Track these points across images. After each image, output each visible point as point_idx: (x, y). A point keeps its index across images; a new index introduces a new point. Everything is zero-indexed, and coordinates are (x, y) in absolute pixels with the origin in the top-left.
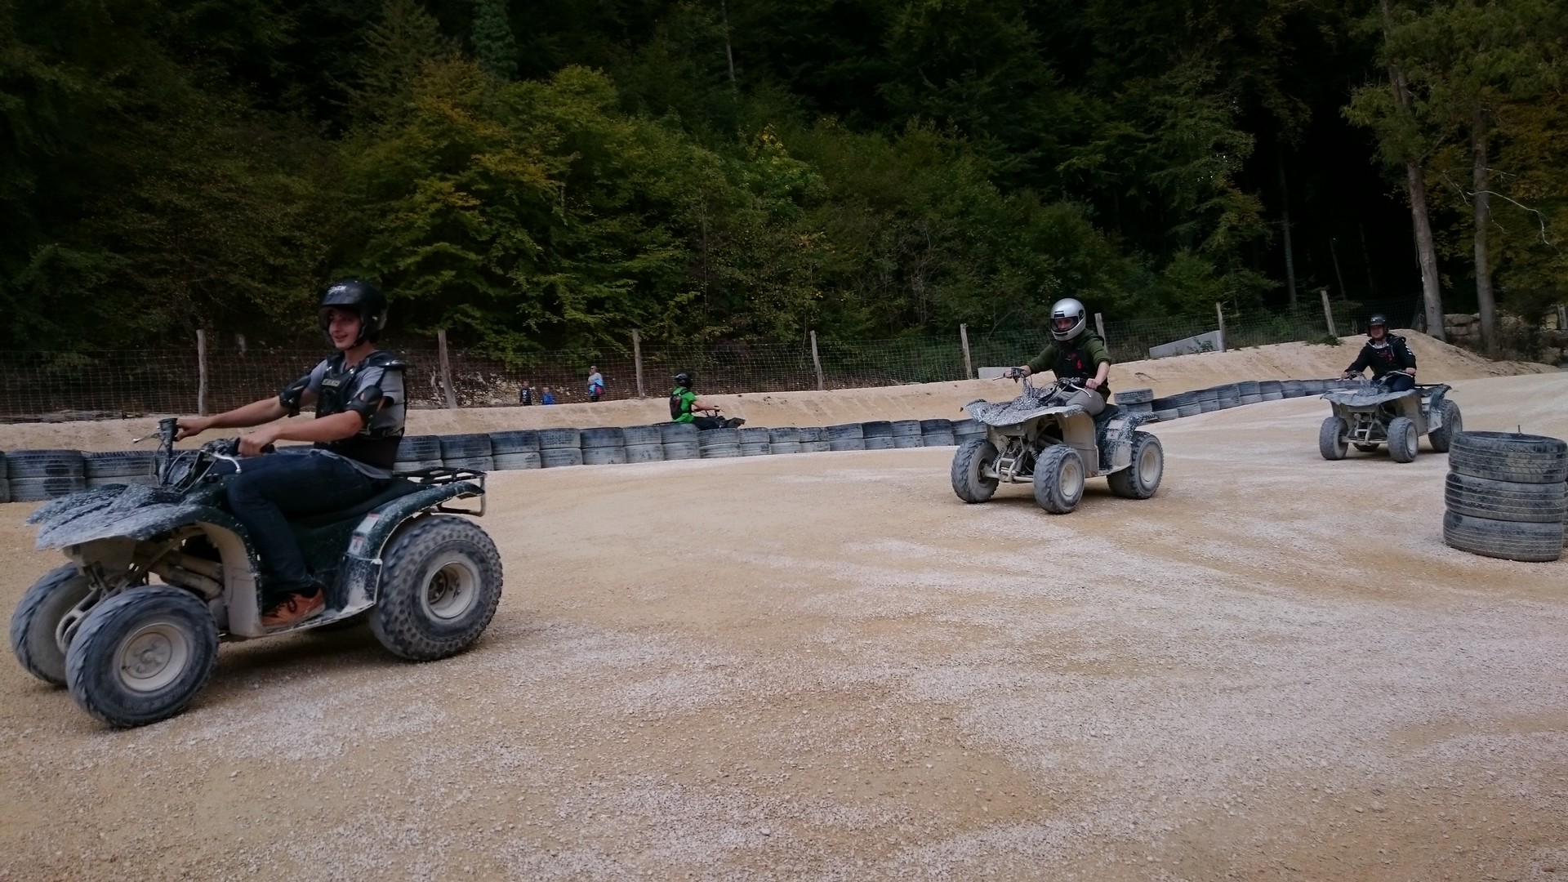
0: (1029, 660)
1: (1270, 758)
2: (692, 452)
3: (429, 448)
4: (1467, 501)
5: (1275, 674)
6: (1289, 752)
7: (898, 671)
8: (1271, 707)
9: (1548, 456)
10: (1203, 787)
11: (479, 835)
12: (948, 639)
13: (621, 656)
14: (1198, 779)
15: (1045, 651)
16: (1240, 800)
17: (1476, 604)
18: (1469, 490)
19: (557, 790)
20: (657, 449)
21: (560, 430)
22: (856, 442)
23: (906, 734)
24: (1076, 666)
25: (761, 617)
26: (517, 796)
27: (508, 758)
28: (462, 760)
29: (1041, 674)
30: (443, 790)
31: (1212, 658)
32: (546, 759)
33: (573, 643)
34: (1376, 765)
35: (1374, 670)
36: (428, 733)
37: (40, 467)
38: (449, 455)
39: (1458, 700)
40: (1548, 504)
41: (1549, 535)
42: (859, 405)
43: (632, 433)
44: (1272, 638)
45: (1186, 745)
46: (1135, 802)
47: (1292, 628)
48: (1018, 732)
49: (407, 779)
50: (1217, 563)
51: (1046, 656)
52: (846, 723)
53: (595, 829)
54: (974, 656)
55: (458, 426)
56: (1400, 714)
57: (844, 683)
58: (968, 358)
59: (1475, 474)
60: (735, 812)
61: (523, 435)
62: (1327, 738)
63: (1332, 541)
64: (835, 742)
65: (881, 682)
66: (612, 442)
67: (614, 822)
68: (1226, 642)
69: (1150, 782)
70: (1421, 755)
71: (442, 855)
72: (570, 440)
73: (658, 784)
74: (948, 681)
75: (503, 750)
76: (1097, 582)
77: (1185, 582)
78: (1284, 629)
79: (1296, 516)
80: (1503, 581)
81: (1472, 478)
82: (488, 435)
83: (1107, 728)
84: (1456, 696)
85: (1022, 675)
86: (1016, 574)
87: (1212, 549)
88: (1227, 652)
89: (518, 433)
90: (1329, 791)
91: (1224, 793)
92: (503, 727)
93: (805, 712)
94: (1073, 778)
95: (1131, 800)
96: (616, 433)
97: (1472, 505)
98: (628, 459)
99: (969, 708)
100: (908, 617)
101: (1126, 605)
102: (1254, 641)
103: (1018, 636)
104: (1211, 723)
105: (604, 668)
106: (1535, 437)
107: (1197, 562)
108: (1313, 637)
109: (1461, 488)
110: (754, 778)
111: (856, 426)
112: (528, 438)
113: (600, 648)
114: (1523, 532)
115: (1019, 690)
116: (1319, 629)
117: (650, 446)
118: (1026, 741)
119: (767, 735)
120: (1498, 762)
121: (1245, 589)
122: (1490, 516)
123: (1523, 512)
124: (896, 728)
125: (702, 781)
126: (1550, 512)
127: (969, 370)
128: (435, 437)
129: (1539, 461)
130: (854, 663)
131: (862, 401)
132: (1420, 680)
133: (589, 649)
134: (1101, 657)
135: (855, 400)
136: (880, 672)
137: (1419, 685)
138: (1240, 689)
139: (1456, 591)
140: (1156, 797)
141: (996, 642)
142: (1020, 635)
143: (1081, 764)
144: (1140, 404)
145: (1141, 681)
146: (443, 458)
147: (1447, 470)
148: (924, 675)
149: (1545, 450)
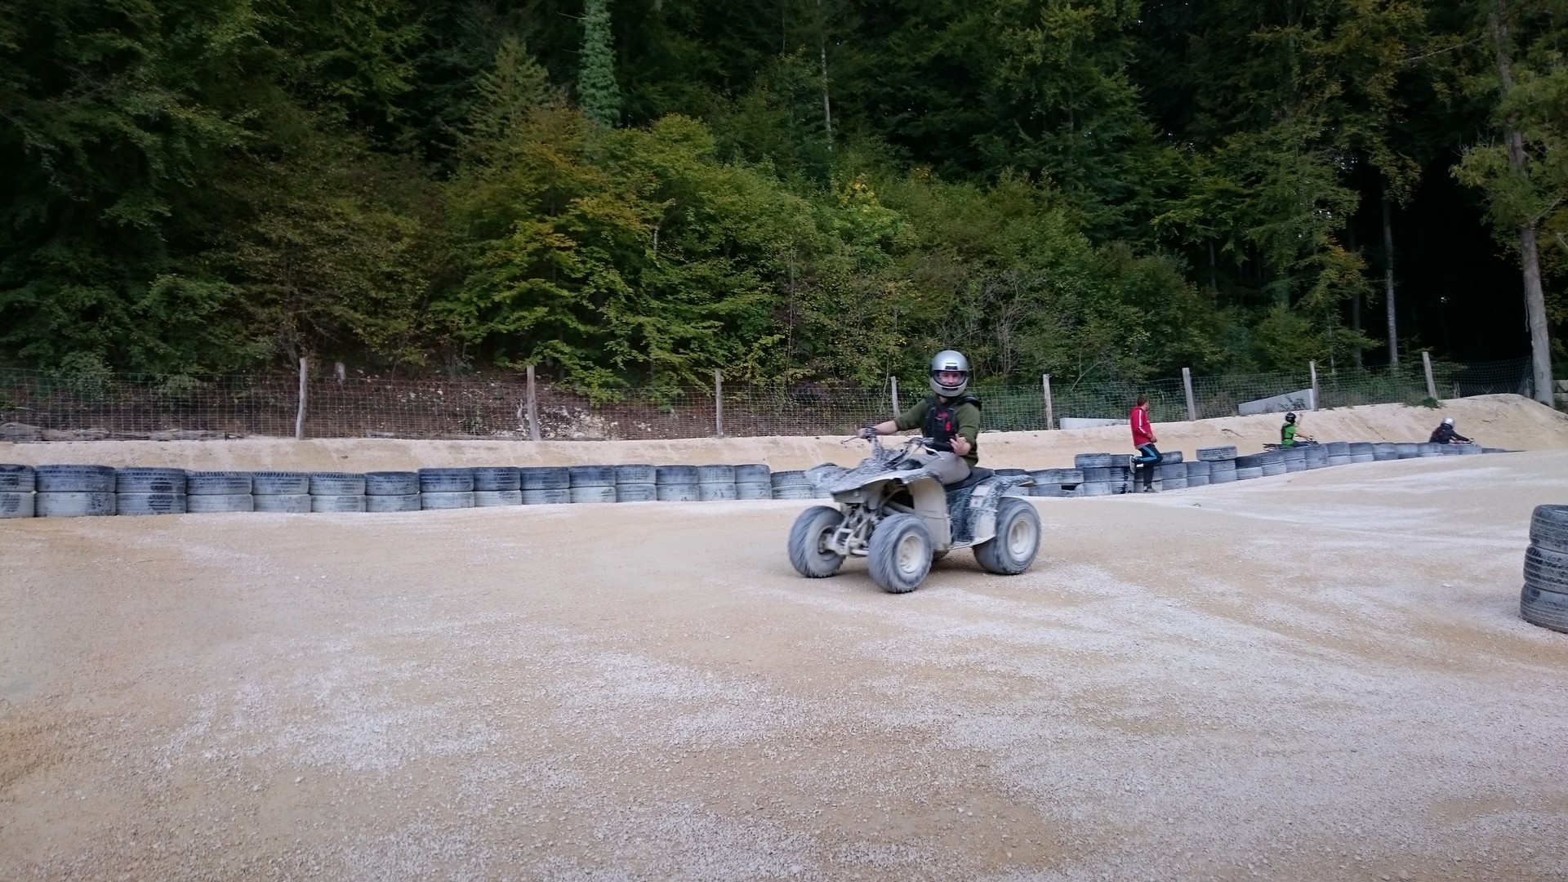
0: (1073, 713)
1: (1304, 823)
2: (764, 492)
3: (509, 479)
4: (1546, 576)
5: (1323, 741)
6: (1325, 819)
7: (940, 718)
8: (1312, 773)
10: (1231, 846)
11: (519, 850)
12: (995, 689)
14: (1226, 839)
15: (1090, 706)
16: (1266, 861)
17: (1544, 681)
18: (1549, 564)
19: (597, 812)
20: (730, 488)
21: (636, 466)
23: (941, 780)
24: (1119, 722)
26: (560, 815)
27: (555, 779)
28: (511, 779)
30: (490, 806)
31: (1260, 721)
32: (591, 782)
34: (1411, 836)
35: (1426, 742)
36: (482, 752)
37: (146, 484)
38: (528, 486)
39: (1509, 776)
43: (707, 471)
44: (1325, 705)
45: (1220, 805)
46: (1160, 857)
47: (1347, 695)
48: (1052, 783)
49: (457, 793)
50: (1279, 627)
51: (1094, 711)
52: (884, 765)
53: (630, 851)
55: (539, 458)
56: (1446, 787)
57: (886, 726)
58: (1049, 409)
59: (1555, 549)
60: (765, 843)
61: (600, 470)
62: (1365, 806)
63: (1404, 610)
64: (871, 782)
65: (923, 727)
66: (687, 481)
67: (648, 846)
68: (1276, 706)
69: (1178, 838)
70: (1459, 829)
71: (483, 866)
72: (646, 476)
73: (695, 812)
74: (990, 729)
75: (551, 772)
76: (1153, 639)
77: (1242, 644)
78: (1338, 696)
79: (1368, 582)
81: (1552, 553)
82: (567, 469)
83: (1142, 784)
84: (1507, 772)
85: (1064, 728)
86: (1070, 628)
87: (1275, 610)
88: (1276, 716)
89: (596, 467)
91: (1251, 854)
92: (553, 750)
93: (845, 752)
94: (1101, 831)
95: (1156, 856)
96: (691, 471)
97: (1550, 580)
98: (701, 496)
99: (1007, 757)
101: (1179, 664)
102: (1305, 707)
103: (1065, 688)
104: (1248, 785)
105: (654, 699)
107: (1258, 625)
108: (1367, 706)
109: (1540, 562)
110: (788, 812)
112: (606, 473)
113: (652, 680)
115: (1060, 743)
116: (1374, 698)
117: (723, 483)
118: (1059, 792)
119: (805, 772)
120: (1538, 840)
121: (1304, 653)
124: (932, 773)
125: (736, 812)
127: (1050, 420)
128: (515, 469)
130: (899, 707)
132: (1471, 754)
134: (1147, 714)
137: (1470, 759)
138: (1283, 753)
139: (1525, 667)
140: (1181, 853)
141: (1043, 694)
142: (1067, 688)
143: (1112, 817)
144: (1223, 460)
145: (1184, 740)
146: (522, 489)
147: (1528, 543)
148: (967, 722)
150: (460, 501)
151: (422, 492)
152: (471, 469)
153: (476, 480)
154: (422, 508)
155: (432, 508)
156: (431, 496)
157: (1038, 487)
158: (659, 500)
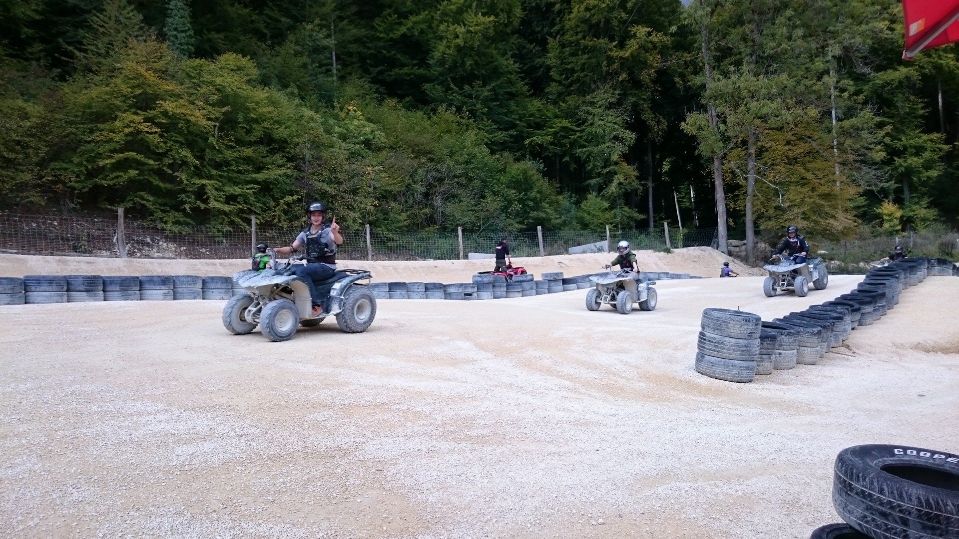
0: (441, 434)
1: (564, 496)
3: (94, 283)
4: (708, 347)
6: (575, 493)
7: (358, 440)
9: (750, 324)
10: (520, 513)
12: (396, 420)
13: (181, 427)
14: (518, 509)
15: (452, 429)
16: (538, 521)
17: (702, 406)
18: (709, 341)
19: (103, 517)
21: (188, 276)
22: (384, 294)
23: (352, 480)
24: (468, 438)
25: (283, 403)
26: (73, 522)
27: (75, 496)
28: (42, 497)
29: (446, 443)
31: (549, 435)
32: (103, 496)
33: (149, 418)
34: (621, 500)
35: (637, 443)
36: (23, 478)
38: (108, 289)
39: (676, 462)
40: (749, 351)
41: (747, 368)
42: (393, 271)
44: (586, 423)
45: (518, 488)
47: (599, 417)
48: (421, 479)
50: (570, 378)
51: (453, 432)
52: (315, 473)
54: (409, 431)
55: (125, 269)
56: (643, 469)
57: (322, 447)
58: (461, 247)
59: (713, 332)
61: (162, 278)
62: (598, 484)
63: (636, 367)
64: (304, 485)
65: (345, 447)
66: (224, 287)
68: (559, 425)
69: (490, 510)
70: (647, 494)
72: (195, 283)
73: (176, 513)
74: (388, 446)
76: (496, 386)
77: (547, 388)
78: (594, 418)
79: (621, 351)
80: (720, 392)
81: (711, 335)
82: (138, 277)
84: (676, 459)
85: (434, 443)
86: (449, 380)
87: (568, 368)
88: (559, 431)
89: (159, 277)
90: (590, 515)
91: (530, 517)
92: (80, 474)
93: (291, 465)
94: (445, 508)
96: (226, 280)
97: (710, 349)
99: (396, 464)
100: (377, 405)
101: (509, 401)
102: (576, 425)
105: (166, 434)
106: (746, 313)
107: (558, 376)
108: (609, 423)
109: (705, 340)
110: (243, 509)
111: (385, 284)
112: (166, 281)
113: (168, 421)
114: (735, 366)
115: (430, 453)
116: (614, 418)
118: (424, 485)
119: (261, 480)
121: (580, 393)
122: (719, 356)
123: (736, 354)
124: (346, 477)
125: (207, 512)
126: (749, 355)
127: (461, 254)
128: (99, 277)
129: (746, 327)
130: (333, 434)
131: (395, 269)
132: (659, 450)
133: (160, 422)
134: (485, 433)
135: (390, 268)
136: (347, 440)
137: (658, 453)
138: (559, 453)
139: (694, 398)
140: (491, 519)
141: (425, 422)
142: (440, 418)
143: (454, 499)
144: (555, 280)
145: (504, 448)
146: (104, 291)
147: (700, 329)
148: (375, 442)
149: (749, 321)
150: (55, 298)
151: (26, 291)
152: (65, 277)
153: (68, 284)
154: (26, 303)
155: (33, 303)
156: (32, 295)
157: (450, 294)
158: (203, 299)
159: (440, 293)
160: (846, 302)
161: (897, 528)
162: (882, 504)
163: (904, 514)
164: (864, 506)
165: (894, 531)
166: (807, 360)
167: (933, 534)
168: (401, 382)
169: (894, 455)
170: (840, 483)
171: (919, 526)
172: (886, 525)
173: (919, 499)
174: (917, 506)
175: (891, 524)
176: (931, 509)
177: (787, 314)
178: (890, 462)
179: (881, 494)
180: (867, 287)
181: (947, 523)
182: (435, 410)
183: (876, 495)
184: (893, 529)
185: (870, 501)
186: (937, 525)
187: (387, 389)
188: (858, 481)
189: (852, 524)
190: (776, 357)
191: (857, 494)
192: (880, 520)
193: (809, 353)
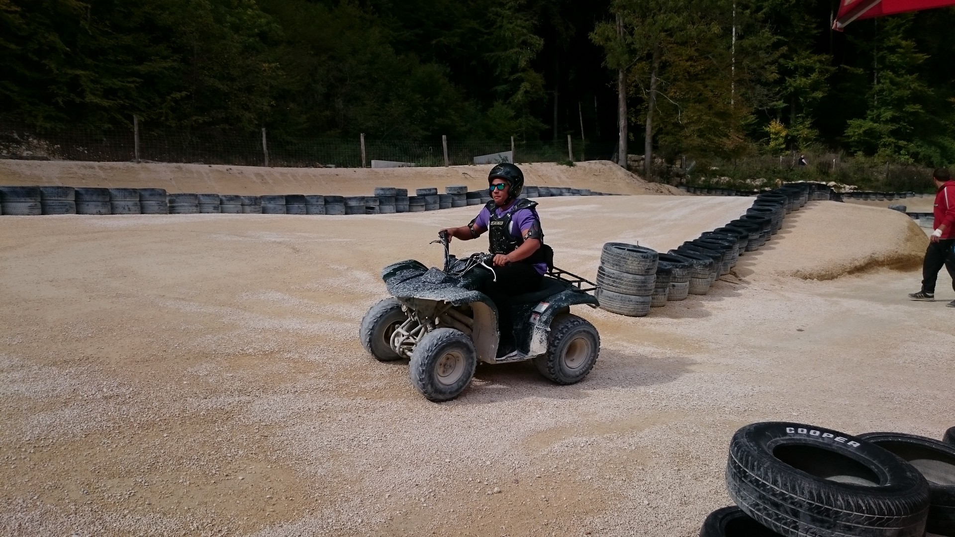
0: (334, 388)
4: (607, 282)
9: (648, 260)
13: (38, 388)
18: (608, 276)
20: (135, 205)
21: (58, 188)
22: (280, 207)
25: (160, 354)
29: (339, 399)
40: (645, 286)
41: (643, 302)
42: (291, 180)
43: (116, 192)
51: (347, 386)
54: (299, 386)
58: (364, 155)
59: (611, 267)
61: (28, 189)
65: (229, 409)
66: (100, 199)
70: (543, 453)
72: (66, 195)
81: (610, 270)
85: (326, 400)
89: (24, 188)
90: (486, 483)
93: (165, 434)
94: (335, 482)
96: (104, 192)
97: (608, 284)
98: (113, 212)
100: (265, 354)
106: (645, 249)
109: (604, 275)
111: (282, 197)
112: (32, 192)
114: (631, 301)
117: (130, 202)
118: (314, 454)
122: (617, 291)
123: (632, 290)
126: (646, 290)
127: (364, 162)
129: (643, 263)
131: (293, 176)
135: (289, 175)
136: (230, 400)
144: (459, 195)
147: (600, 263)
149: (647, 258)
157: (351, 207)
158: (78, 213)
159: (340, 207)
160: (735, 228)
161: (787, 519)
162: (774, 495)
163: (795, 506)
164: (758, 494)
165: (783, 522)
166: (698, 290)
167: (821, 527)
168: (292, 324)
169: (785, 434)
170: (735, 467)
171: (809, 518)
172: (777, 515)
173: (811, 493)
174: (808, 499)
175: (782, 515)
176: (822, 503)
177: (682, 244)
178: (782, 442)
179: (775, 485)
180: (754, 213)
181: (836, 517)
182: (328, 359)
183: (769, 485)
184: (783, 519)
185: (764, 490)
186: (827, 518)
187: (277, 332)
188: (753, 469)
189: (744, 509)
190: (670, 289)
191: (751, 481)
192: (772, 510)
193: (701, 284)
